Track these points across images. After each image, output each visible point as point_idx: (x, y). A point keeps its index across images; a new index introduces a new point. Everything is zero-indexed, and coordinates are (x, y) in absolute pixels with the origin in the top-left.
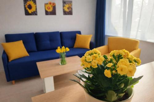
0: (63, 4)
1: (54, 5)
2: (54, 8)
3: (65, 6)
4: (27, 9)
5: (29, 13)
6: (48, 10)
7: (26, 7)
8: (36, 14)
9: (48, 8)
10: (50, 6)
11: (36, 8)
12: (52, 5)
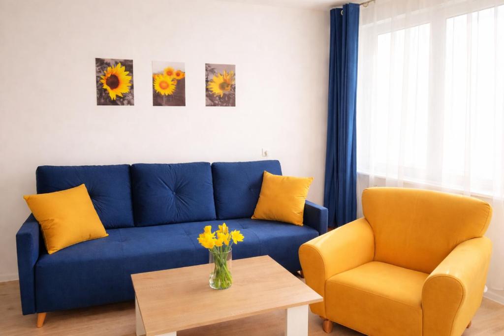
0: (207, 76)
1: (179, 78)
2: (181, 84)
3: (212, 81)
4: (105, 86)
5: (109, 97)
6: (163, 92)
7: (104, 81)
8: (130, 103)
9: (164, 85)
10: (169, 79)
11: (130, 85)
12: (174, 76)
